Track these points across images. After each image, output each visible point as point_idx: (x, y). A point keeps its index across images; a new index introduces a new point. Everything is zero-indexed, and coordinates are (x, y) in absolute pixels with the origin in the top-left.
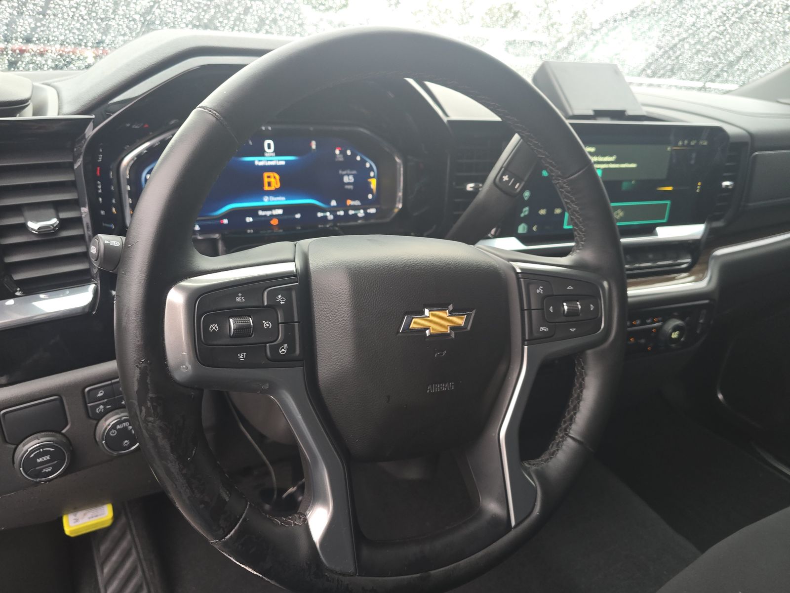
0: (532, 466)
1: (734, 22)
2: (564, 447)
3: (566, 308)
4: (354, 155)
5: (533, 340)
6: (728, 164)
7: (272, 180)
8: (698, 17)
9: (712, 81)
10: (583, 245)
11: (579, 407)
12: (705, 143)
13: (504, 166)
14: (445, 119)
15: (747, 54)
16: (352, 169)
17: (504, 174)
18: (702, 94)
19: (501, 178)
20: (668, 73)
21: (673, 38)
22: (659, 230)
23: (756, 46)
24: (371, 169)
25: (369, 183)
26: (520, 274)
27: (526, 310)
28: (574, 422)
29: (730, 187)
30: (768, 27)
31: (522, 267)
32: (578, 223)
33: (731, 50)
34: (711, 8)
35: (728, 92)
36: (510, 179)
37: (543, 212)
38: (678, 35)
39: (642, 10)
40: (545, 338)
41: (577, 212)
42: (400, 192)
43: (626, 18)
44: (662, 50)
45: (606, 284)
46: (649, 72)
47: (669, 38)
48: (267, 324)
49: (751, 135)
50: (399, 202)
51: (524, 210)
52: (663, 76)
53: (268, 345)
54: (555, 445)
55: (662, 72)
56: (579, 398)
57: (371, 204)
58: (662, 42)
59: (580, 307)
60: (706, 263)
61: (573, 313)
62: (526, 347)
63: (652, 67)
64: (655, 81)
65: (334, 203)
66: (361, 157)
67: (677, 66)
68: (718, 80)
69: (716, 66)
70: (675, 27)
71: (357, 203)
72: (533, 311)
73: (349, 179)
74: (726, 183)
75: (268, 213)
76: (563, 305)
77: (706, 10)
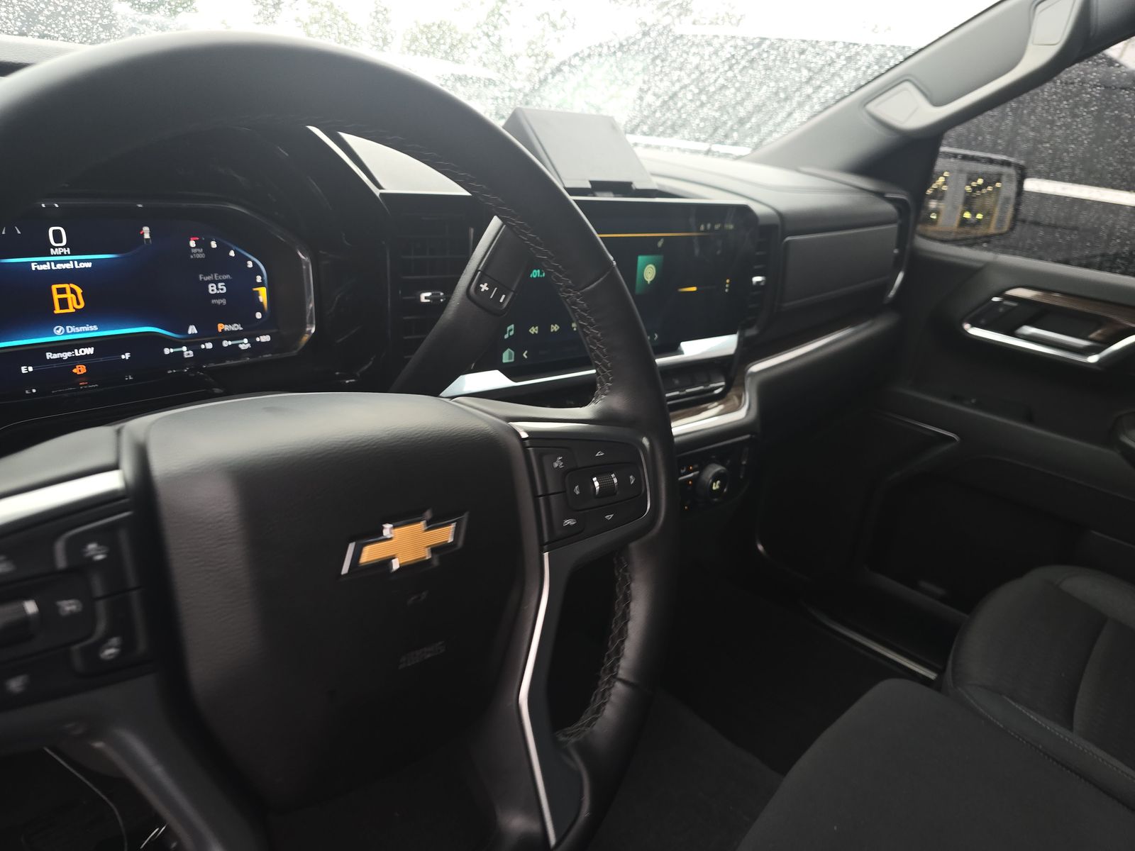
0: (570, 739)
1: (745, 67)
2: (613, 698)
3: (597, 484)
4: (223, 249)
5: (555, 542)
6: (758, 253)
7: (69, 295)
8: (702, 58)
9: (720, 142)
10: (610, 388)
11: (627, 631)
12: (731, 227)
13: (480, 269)
14: (377, 192)
15: (758, 109)
16: (221, 273)
17: (481, 281)
18: (709, 159)
19: (478, 288)
20: (669, 131)
21: (673, 84)
22: (684, 345)
23: (769, 98)
24: (256, 270)
25: (257, 294)
26: (527, 441)
27: (541, 496)
28: (623, 654)
29: (762, 284)
30: (782, 75)
31: (527, 429)
32: (601, 355)
33: (741, 103)
34: (718, 45)
35: (738, 158)
36: (491, 287)
37: (534, 330)
38: (678, 80)
39: (634, 43)
40: (573, 535)
41: (599, 340)
42: (310, 303)
43: (615, 52)
44: (661, 100)
45: (645, 441)
46: (645, 128)
47: (668, 84)
48: (69, 606)
49: (780, 215)
50: (311, 323)
51: (509, 328)
52: (663, 133)
53: (76, 647)
54: (599, 697)
55: (661, 129)
56: (625, 617)
57: (262, 328)
58: (660, 88)
59: (615, 481)
60: (743, 385)
61: (607, 490)
62: (546, 554)
63: (649, 122)
64: (653, 140)
65: (192, 330)
66: (235, 252)
67: (680, 122)
68: (729, 141)
69: (725, 123)
70: (675, 69)
71: (236, 327)
72: (551, 496)
73: (218, 289)
74: (757, 279)
75: (66, 355)
76: (593, 482)
77: (711, 49)
